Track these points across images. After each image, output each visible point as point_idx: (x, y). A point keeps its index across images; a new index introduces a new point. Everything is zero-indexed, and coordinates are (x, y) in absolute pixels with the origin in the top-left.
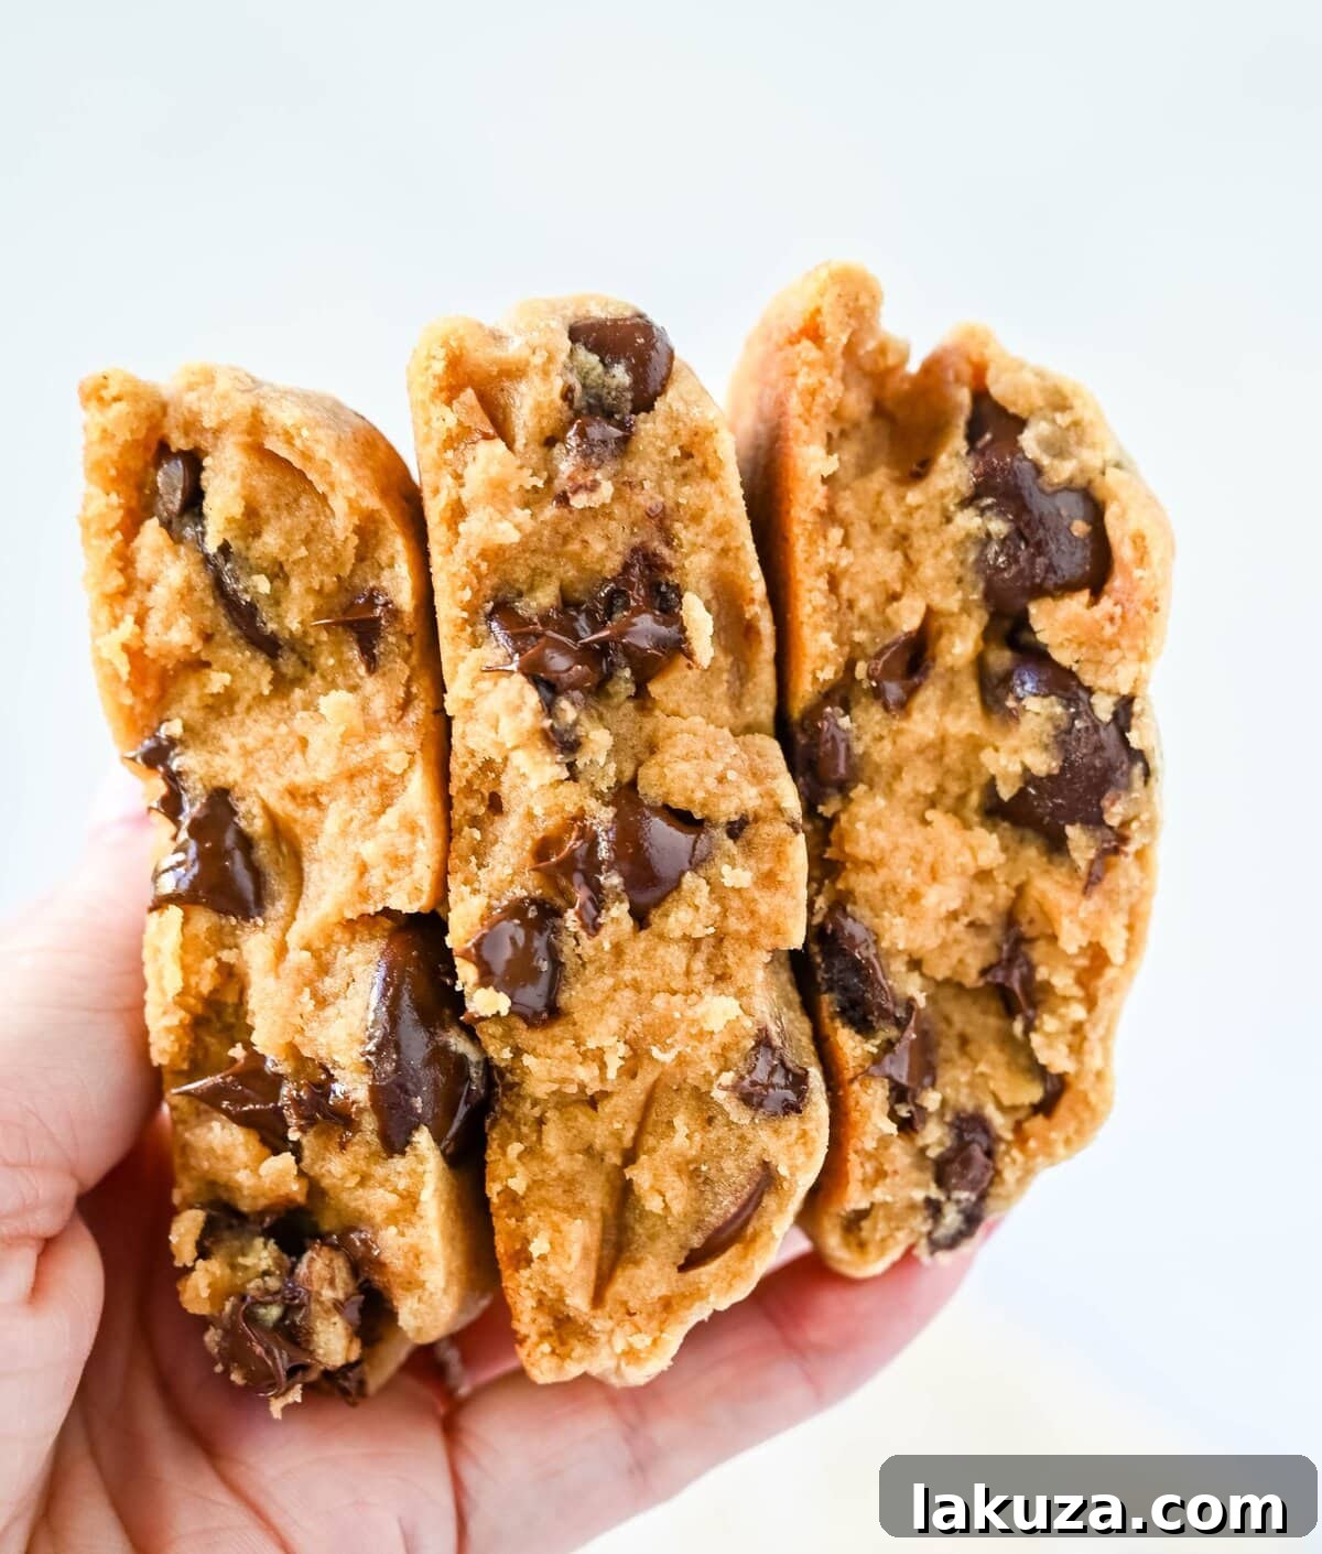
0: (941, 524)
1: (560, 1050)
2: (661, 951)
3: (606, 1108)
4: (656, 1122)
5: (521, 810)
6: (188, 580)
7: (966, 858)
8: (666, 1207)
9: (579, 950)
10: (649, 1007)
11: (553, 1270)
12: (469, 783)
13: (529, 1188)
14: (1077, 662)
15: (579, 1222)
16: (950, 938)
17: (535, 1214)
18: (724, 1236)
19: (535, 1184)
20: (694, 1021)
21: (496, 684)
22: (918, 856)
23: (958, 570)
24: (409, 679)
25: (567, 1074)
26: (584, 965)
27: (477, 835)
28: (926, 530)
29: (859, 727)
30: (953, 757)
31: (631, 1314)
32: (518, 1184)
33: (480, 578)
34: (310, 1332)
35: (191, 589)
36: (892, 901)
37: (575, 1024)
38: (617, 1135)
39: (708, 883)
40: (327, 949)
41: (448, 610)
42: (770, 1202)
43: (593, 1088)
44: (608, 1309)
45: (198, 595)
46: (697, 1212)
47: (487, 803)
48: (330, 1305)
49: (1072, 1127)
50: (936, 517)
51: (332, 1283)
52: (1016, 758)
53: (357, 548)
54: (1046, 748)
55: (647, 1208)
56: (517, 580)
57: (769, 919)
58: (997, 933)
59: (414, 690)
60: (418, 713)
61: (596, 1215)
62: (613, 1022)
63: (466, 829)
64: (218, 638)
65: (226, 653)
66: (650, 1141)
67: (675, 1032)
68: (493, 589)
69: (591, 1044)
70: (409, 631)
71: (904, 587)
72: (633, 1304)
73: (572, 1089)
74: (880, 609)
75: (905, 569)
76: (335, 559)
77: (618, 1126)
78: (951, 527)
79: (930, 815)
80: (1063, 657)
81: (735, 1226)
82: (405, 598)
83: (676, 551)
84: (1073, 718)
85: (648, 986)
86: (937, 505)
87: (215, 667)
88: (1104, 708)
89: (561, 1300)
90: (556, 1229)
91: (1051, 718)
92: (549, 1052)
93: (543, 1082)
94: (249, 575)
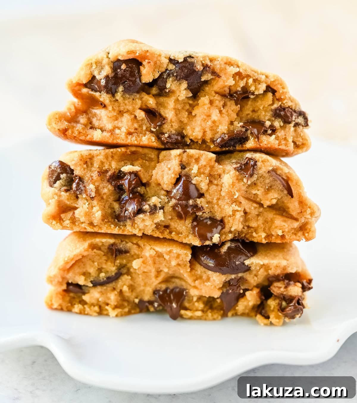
0: (118, 102)
1: (231, 221)
2: (210, 191)
3: (248, 210)
4: (254, 198)
5: (169, 221)
6: (99, 292)
7: (206, 107)
8: (275, 198)
9: (207, 213)
10: (224, 197)
11: (287, 230)
12: (160, 232)
13: (265, 232)
14: (159, 72)
15: (275, 221)
16: (226, 113)
17: (272, 232)
18: (285, 185)
19: (264, 230)
20: (229, 186)
21: (136, 223)
22: (204, 119)
23: (131, 100)
24: (132, 243)
25: (237, 220)
26: (211, 212)
27: (174, 233)
28: (119, 106)
29: (168, 131)
30: (179, 107)
31: (301, 212)
32: (263, 235)
33: (109, 222)
34: (291, 296)
35: (101, 292)
36: (215, 128)
37: (225, 216)
38: (255, 208)
39: (195, 177)
40: (196, 276)
41: (116, 231)
42: (279, 172)
43: (242, 214)
44: (299, 218)
45: (103, 290)
46: (278, 191)
47: (166, 229)
48: (285, 290)
49: (279, 86)
50: (116, 104)
51: (280, 288)
52: (182, 92)
53: (97, 250)
54: (180, 84)
55: (275, 203)
56: (111, 212)
57: (207, 162)
58: (227, 100)
59: (135, 242)
60: (141, 243)
61: (275, 216)
62: (226, 207)
63: (172, 235)
64: (114, 287)
65: (119, 286)
66: (258, 200)
67: (231, 191)
68: (112, 219)
69: (231, 213)
70: (120, 242)
71: (133, 114)
72: (299, 211)
73: (242, 219)
74: (138, 122)
75: (128, 113)
76: (99, 256)
77: (253, 208)
78: (119, 100)
79: (193, 114)
80: (157, 75)
81: (283, 182)
82: (111, 241)
83: (110, 170)
84: (173, 76)
85: (218, 196)
86: (113, 103)
87: (121, 289)
88: (172, 67)
89: (295, 229)
90: (276, 227)
91: (173, 81)
92: (231, 224)
93: (239, 226)
94: (99, 277)
